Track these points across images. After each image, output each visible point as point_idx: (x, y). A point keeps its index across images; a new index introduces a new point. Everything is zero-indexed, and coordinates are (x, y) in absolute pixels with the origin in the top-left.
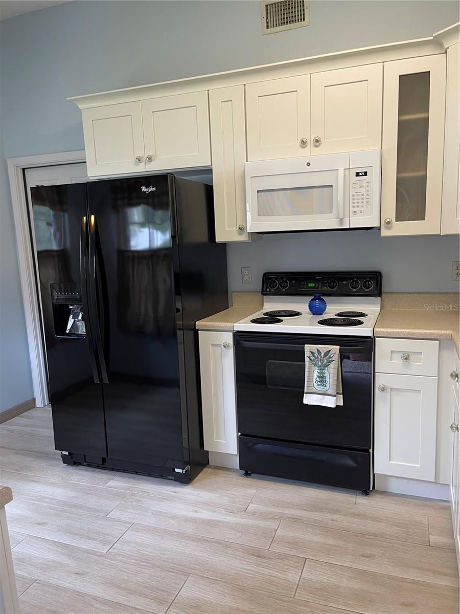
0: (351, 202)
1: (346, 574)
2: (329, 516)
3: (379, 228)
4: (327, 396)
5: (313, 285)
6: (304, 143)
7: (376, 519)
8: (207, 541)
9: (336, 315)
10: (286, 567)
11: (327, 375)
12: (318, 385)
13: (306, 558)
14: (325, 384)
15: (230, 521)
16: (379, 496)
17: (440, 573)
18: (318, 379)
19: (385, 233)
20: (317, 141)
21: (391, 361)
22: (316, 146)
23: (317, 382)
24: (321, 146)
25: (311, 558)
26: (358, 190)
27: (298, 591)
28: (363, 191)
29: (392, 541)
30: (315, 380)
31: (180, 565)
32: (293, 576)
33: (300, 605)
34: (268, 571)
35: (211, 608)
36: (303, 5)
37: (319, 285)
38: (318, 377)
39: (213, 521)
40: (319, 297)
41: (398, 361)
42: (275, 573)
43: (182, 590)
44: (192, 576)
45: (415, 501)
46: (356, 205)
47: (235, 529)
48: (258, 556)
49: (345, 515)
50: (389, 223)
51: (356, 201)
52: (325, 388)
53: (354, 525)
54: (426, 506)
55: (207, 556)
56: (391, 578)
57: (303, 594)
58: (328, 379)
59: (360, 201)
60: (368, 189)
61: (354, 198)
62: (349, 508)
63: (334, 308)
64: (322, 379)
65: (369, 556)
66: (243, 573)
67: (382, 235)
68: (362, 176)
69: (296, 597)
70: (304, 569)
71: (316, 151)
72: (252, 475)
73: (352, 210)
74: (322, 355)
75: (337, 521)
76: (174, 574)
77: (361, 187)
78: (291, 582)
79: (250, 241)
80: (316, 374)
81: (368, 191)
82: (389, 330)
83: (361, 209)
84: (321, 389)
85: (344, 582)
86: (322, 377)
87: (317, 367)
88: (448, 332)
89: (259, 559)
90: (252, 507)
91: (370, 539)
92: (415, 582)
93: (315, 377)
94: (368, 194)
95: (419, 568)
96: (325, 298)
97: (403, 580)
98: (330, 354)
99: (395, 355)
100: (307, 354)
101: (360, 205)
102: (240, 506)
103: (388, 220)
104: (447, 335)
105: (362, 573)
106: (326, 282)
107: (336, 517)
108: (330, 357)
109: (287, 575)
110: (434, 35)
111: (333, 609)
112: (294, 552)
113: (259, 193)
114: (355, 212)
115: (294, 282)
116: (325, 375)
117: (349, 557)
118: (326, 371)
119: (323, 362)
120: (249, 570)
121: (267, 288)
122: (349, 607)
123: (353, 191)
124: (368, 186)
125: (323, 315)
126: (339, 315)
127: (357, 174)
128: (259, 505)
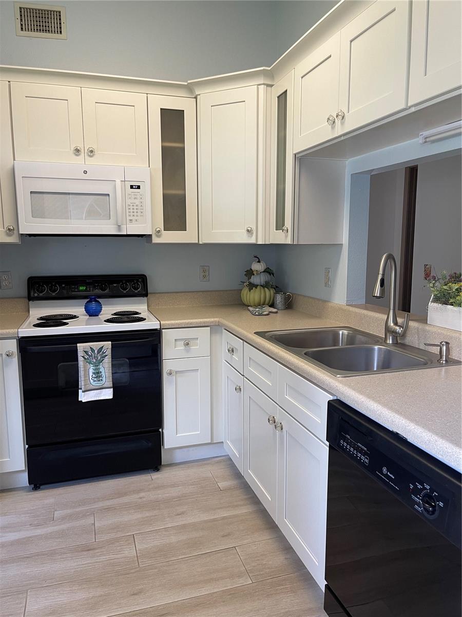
0: (127, 211)
1: (171, 532)
2: (136, 496)
3: (150, 236)
4: (104, 390)
5: (84, 288)
6: (77, 151)
7: (173, 485)
8: (27, 557)
9: (112, 315)
10: (118, 548)
11: (102, 370)
12: (94, 381)
13: (133, 535)
14: (101, 378)
15: (43, 533)
16: (168, 468)
17: (237, 506)
18: (94, 376)
19: (155, 240)
20: (92, 151)
21: (175, 347)
22: (91, 156)
23: (93, 378)
24: (95, 156)
25: (136, 532)
26: (133, 201)
27: (139, 561)
28: (137, 202)
29: (194, 496)
30: (91, 377)
31: (11, 588)
32: (129, 552)
33: (147, 570)
34: (105, 557)
35: (67, 607)
36: (60, 19)
37: (90, 288)
38: (94, 373)
39: (24, 538)
40: (95, 299)
41: (181, 347)
42: (112, 556)
43: (27, 606)
44: (30, 591)
45: (197, 463)
46: (132, 214)
47: (51, 538)
48: (88, 550)
49: (149, 491)
50: (159, 232)
51: (132, 210)
52: (102, 382)
53: (160, 496)
54: (205, 464)
55: (36, 569)
56: (206, 522)
57: (145, 562)
58: (103, 374)
59: (135, 211)
60: (141, 200)
61: (129, 207)
62: (149, 485)
63: (110, 308)
64: (98, 375)
65: (183, 513)
66: (82, 569)
67: (153, 242)
68: (135, 188)
69: (140, 566)
70: (136, 543)
71: (90, 161)
72: (41, 487)
73: (128, 218)
74: (96, 352)
75: (144, 498)
76: (10, 597)
77: (135, 198)
78: (130, 557)
79: (20, 243)
80: (91, 371)
81: (141, 203)
82: (173, 322)
83: (136, 218)
84: (97, 385)
85: (173, 539)
86: (98, 373)
87: (92, 364)
88: (216, 319)
89: (91, 552)
90: (57, 514)
91: (176, 501)
92: (224, 518)
93: (91, 374)
94: (141, 206)
95: (221, 508)
96: (100, 300)
97: (214, 520)
98: (103, 350)
99: (178, 343)
100: (80, 354)
101: (135, 214)
102: (45, 517)
103: (158, 229)
104: (215, 321)
105: (184, 527)
106: (96, 285)
107: (142, 494)
108: (103, 353)
109: (123, 553)
110: (189, 82)
111: (174, 561)
112: (119, 535)
113: (32, 195)
114: (131, 220)
115: (64, 285)
116: (101, 370)
117: (167, 519)
118: (101, 366)
119: (97, 358)
120: (86, 564)
121: (35, 293)
122: (186, 554)
123: (129, 202)
124: (141, 198)
125: (99, 316)
126: (115, 314)
127: (132, 187)
128: (64, 510)
